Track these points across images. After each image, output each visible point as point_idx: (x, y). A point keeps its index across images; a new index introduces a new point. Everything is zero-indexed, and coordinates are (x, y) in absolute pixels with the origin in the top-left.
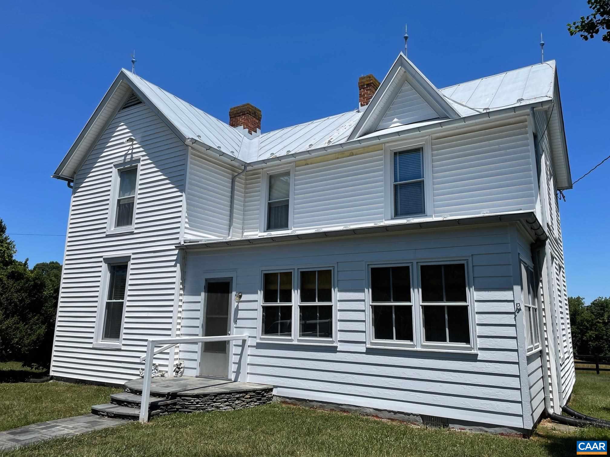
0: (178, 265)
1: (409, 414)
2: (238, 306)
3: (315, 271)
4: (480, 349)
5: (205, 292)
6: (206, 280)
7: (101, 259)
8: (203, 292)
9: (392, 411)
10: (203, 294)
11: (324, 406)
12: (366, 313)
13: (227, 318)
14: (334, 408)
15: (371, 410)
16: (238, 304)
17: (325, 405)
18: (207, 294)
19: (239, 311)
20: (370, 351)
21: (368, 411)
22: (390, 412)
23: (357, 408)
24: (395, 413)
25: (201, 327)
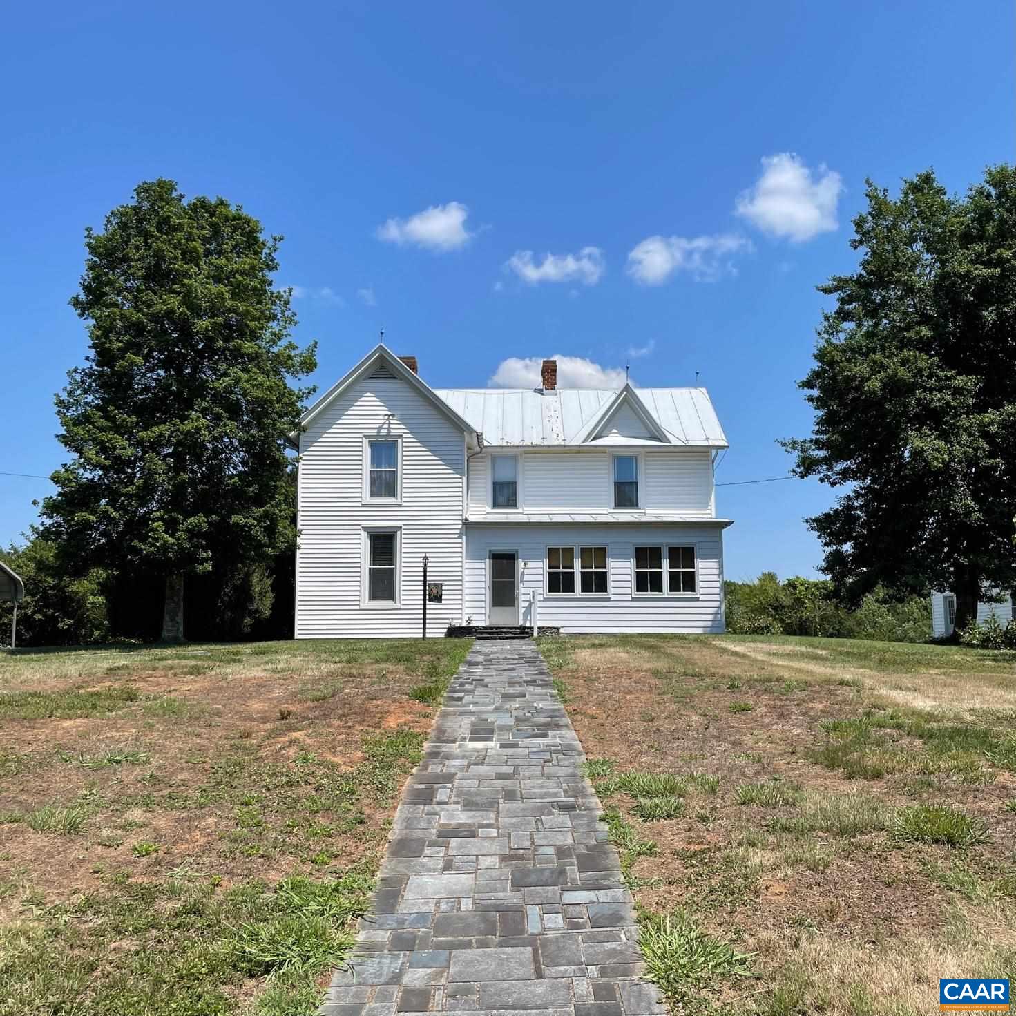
0: (464, 537)
2: (523, 571)
3: (591, 548)
4: (701, 594)
5: (489, 560)
6: (490, 551)
7: (359, 527)
12: (633, 576)
13: (514, 582)
18: (491, 562)
19: (525, 576)
20: (634, 599)
25: (487, 588)
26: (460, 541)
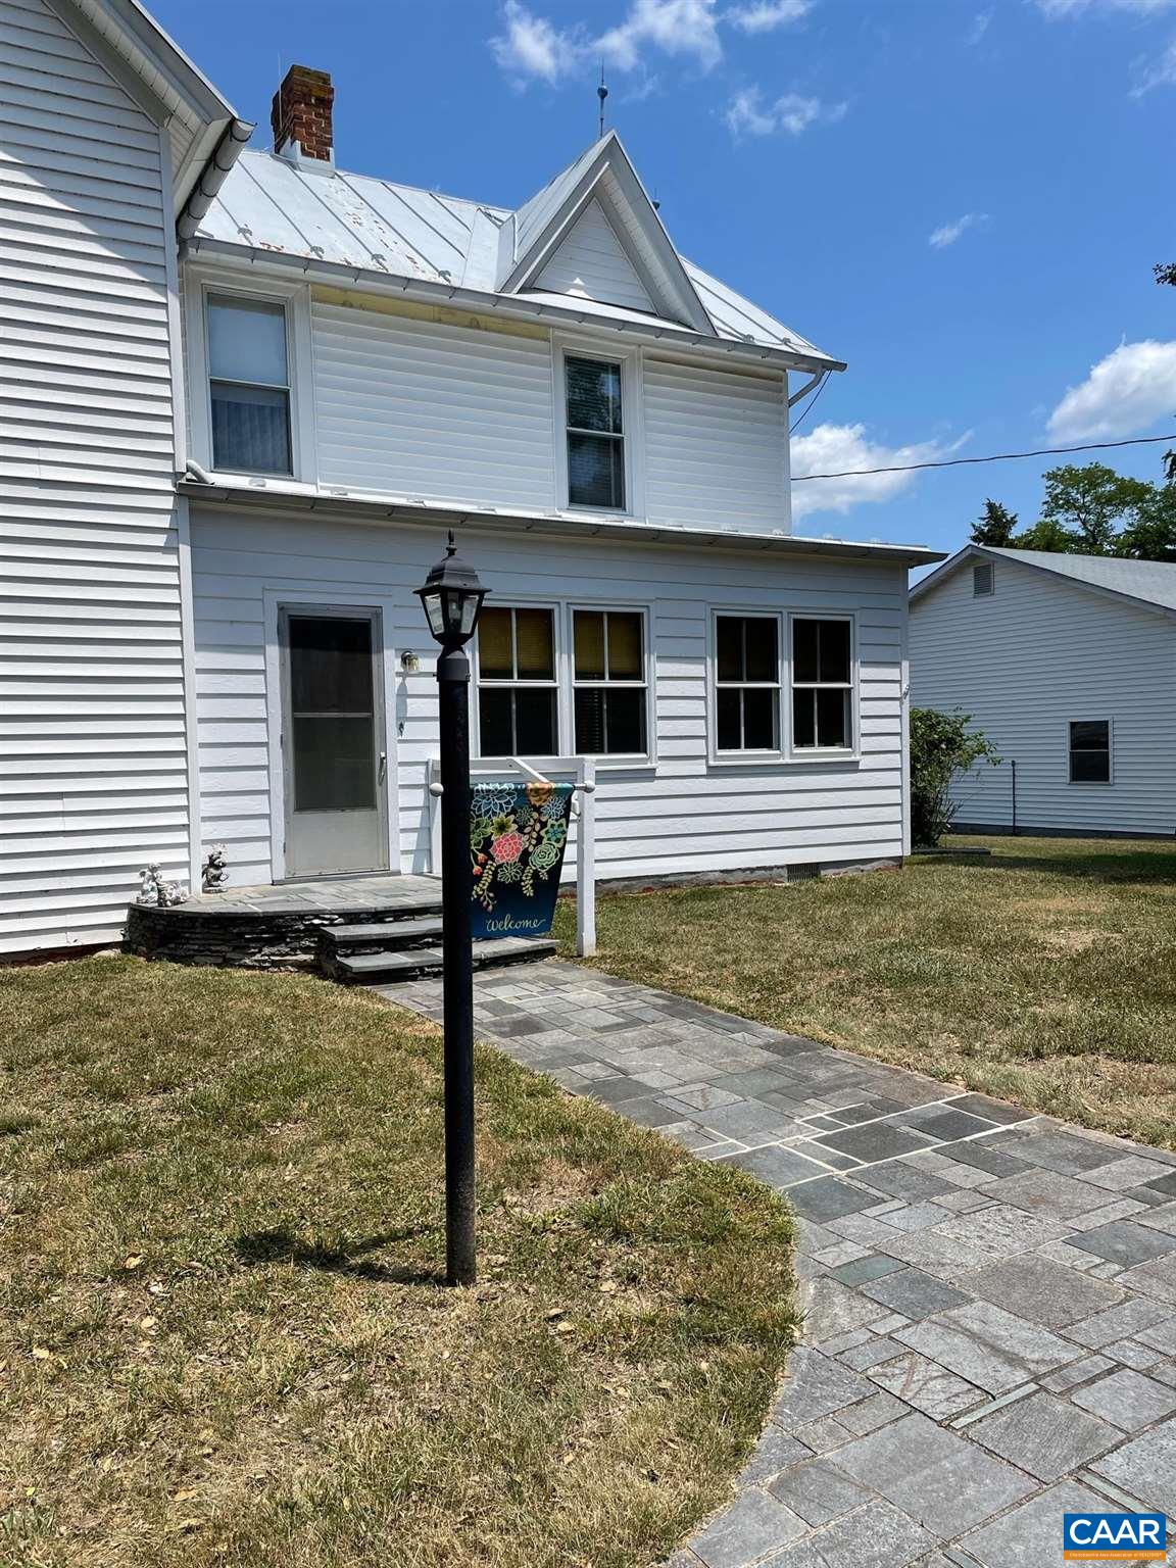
0: (185, 550)
1: (771, 868)
2: (403, 686)
3: (602, 613)
4: (864, 753)
5: (281, 644)
6: (281, 608)
8: (273, 643)
9: (749, 869)
10: (274, 651)
11: (633, 885)
12: (710, 703)
13: (369, 722)
14: (650, 885)
15: (717, 874)
16: (404, 680)
17: (634, 882)
18: (288, 650)
19: (408, 700)
20: (714, 772)
21: (711, 877)
22: (744, 870)
23: (694, 876)
24: (752, 870)
25: (275, 743)
26: (170, 560)
